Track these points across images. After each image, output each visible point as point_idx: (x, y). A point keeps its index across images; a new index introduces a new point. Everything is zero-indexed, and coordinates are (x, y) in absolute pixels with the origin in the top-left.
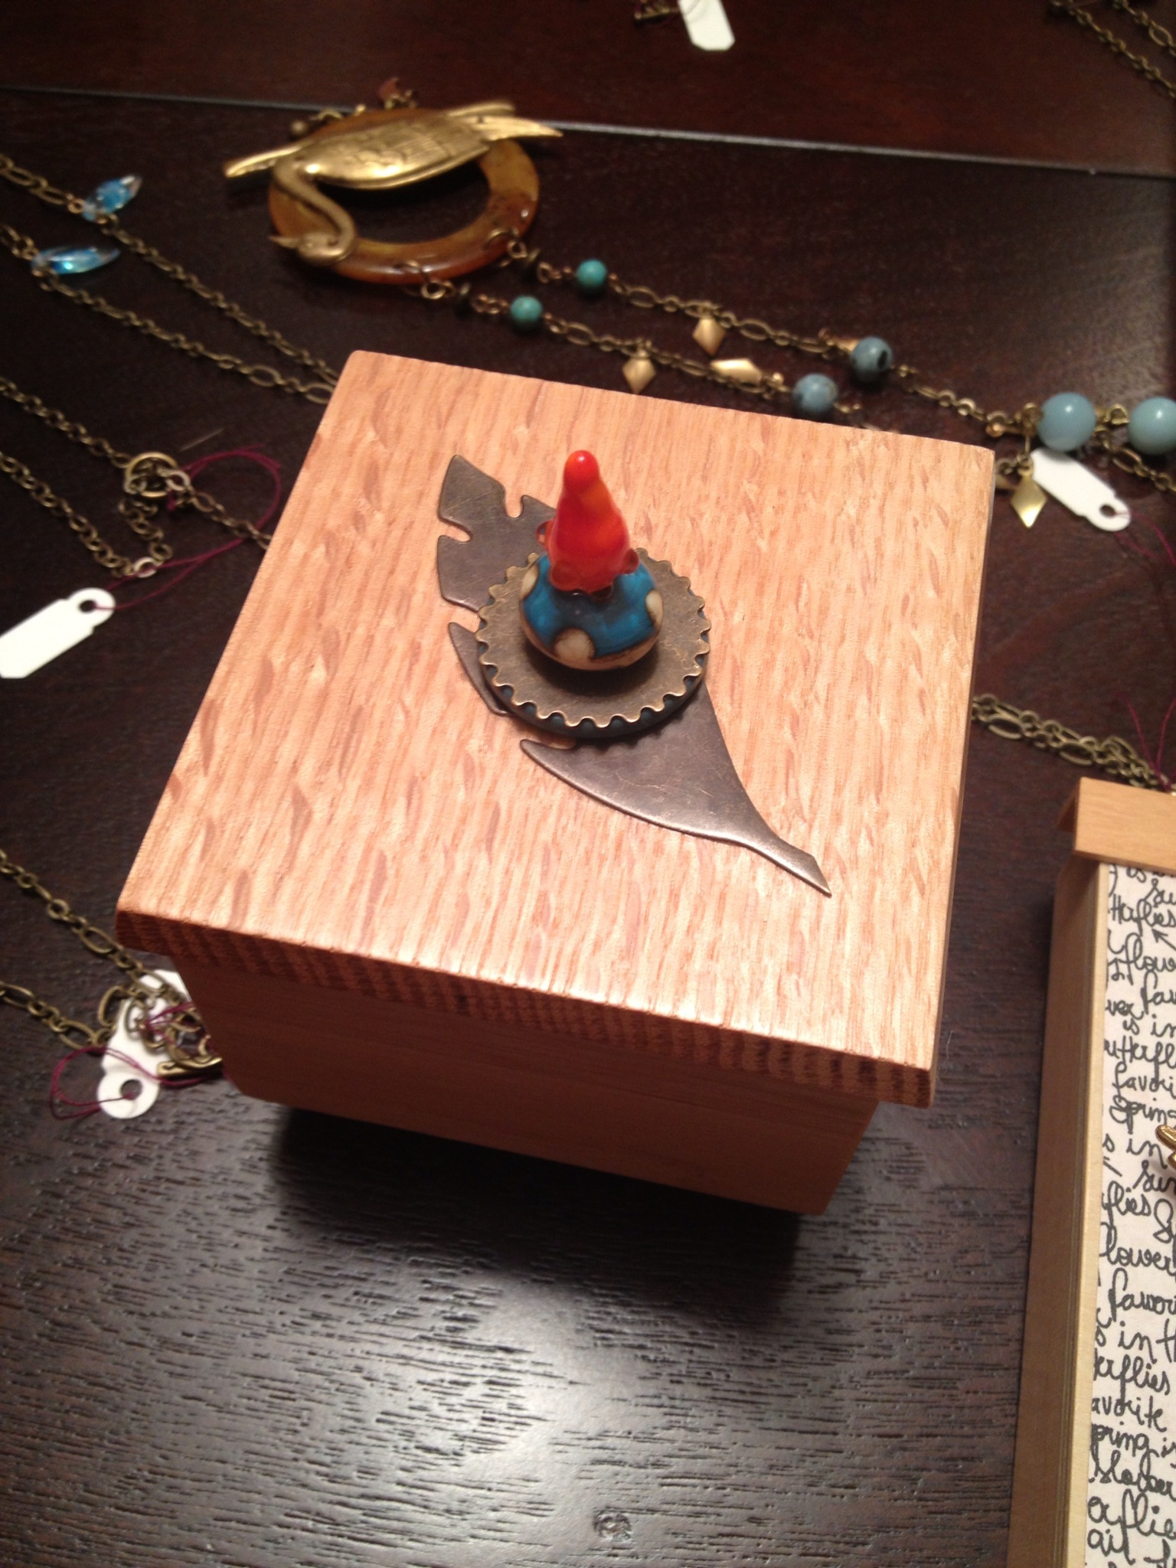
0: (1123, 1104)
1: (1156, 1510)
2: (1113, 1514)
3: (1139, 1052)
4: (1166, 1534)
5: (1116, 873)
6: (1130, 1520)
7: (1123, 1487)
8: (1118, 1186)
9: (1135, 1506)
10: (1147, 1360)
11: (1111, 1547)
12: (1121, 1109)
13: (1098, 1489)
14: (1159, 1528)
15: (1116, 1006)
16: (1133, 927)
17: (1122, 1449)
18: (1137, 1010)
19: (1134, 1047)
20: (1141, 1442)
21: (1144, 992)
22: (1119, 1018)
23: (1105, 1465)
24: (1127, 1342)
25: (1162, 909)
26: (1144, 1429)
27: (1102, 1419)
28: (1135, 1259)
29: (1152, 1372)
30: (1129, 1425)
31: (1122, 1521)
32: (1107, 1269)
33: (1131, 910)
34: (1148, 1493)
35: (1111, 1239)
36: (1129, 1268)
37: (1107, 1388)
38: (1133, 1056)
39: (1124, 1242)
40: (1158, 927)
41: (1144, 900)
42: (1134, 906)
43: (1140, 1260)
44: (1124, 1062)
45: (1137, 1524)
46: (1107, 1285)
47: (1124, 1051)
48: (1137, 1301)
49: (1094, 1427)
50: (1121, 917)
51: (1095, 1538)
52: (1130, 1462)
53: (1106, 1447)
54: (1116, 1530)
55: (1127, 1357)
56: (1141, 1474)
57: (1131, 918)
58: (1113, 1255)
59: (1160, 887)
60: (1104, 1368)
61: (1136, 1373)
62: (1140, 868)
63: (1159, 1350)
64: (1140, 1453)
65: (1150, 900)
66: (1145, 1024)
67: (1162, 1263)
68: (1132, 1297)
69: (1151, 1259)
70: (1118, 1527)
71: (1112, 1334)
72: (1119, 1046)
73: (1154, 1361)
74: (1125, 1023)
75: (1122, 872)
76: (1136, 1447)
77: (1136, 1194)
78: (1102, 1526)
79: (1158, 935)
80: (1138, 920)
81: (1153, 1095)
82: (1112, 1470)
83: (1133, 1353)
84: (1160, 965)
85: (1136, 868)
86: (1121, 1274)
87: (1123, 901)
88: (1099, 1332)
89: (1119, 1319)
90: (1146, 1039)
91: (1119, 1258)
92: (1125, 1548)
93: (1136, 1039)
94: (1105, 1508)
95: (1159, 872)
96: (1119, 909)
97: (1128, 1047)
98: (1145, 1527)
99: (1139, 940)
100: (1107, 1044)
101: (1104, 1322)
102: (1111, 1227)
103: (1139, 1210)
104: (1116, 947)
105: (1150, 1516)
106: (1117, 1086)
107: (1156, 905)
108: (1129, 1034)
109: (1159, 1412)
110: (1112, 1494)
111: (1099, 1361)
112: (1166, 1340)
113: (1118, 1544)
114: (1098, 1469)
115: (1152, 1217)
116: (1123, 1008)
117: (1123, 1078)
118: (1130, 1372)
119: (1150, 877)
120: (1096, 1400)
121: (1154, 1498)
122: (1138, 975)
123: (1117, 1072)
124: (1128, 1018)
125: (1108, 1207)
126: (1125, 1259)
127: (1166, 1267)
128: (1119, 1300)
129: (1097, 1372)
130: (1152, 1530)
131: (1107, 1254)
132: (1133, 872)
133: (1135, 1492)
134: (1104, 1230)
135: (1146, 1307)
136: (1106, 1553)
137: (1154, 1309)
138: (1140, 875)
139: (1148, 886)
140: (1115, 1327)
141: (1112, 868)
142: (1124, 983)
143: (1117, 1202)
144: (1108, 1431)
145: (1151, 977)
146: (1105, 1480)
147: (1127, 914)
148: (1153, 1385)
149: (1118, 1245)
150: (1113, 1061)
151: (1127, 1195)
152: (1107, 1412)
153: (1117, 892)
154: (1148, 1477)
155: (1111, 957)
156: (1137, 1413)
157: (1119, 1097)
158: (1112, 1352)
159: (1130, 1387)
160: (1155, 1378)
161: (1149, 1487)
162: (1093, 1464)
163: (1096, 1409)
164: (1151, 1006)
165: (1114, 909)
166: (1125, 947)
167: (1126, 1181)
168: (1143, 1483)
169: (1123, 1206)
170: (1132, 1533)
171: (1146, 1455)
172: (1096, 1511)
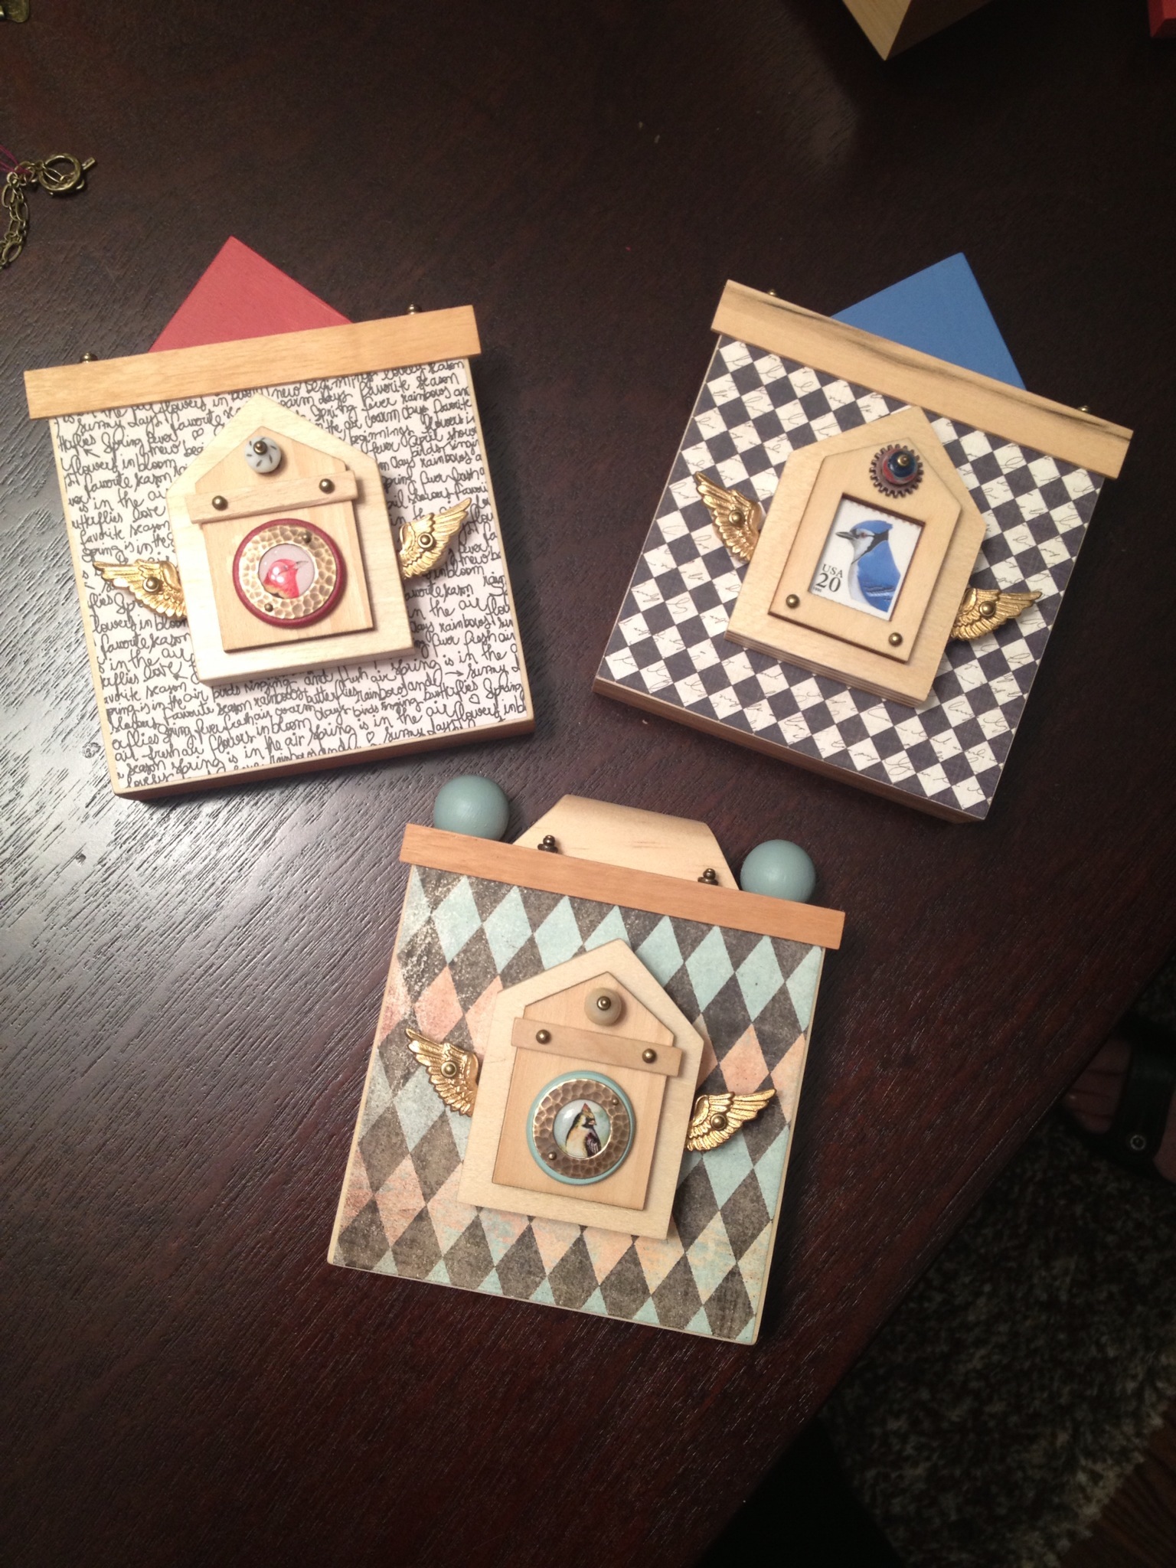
0: (88, 552)
1: (143, 735)
2: (124, 744)
3: (90, 521)
4: (150, 742)
5: (58, 423)
6: (132, 743)
7: (126, 731)
8: (94, 594)
9: (133, 737)
10: (125, 671)
11: (126, 757)
12: (87, 555)
13: (116, 736)
14: (146, 741)
15: (74, 500)
16: (73, 452)
17: (123, 715)
18: (84, 499)
19: (87, 519)
20: (130, 708)
21: (86, 487)
22: (77, 506)
23: (116, 724)
24: (114, 667)
25: (86, 436)
26: (131, 702)
27: (111, 705)
28: (110, 627)
29: (129, 676)
30: (124, 703)
31: (129, 745)
32: (97, 637)
33: (70, 442)
34: (139, 729)
35: (96, 622)
36: (108, 633)
37: (111, 691)
38: (88, 524)
39: (103, 621)
40: (86, 447)
41: (76, 434)
42: (70, 439)
43: (112, 627)
44: (84, 530)
45: (136, 744)
46: (99, 644)
47: (82, 524)
48: (115, 646)
49: (108, 710)
50: (66, 448)
51: (118, 757)
52: (127, 719)
53: (115, 717)
54: (128, 750)
55: (116, 674)
56: (133, 722)
57: (71, 447)
58: (99, 629)
59: (83, 423)
60: (106, 683)
61: (121, 679)
62: (70, 415)
63: (130, 665)
64: (131, 714)
65: (79, 433)
66: (90, 505)
67: (123, 624)
68: (112, 645)
69: (117, 624)
70: (128, 749)
71: (107, 666)
72: (80, 522)
73: (129, 671)
74: (80, 509)
75: (61, 420)
76: (128, 711)
77: (104, 596)
78: (121, 751)
79: (87, 452)
80: (75, 447)
81: (101, 541)
82: (120, 725)
83: (118, 671)
84: (91, 468)
85: (67, 416)
86: (105, 637)
87: (65, 438)
88: (100, 667)
89: (108, 658)
90: (93, 513)
91: (102, 629)
92: (133, 755)
93: (88, 515)
94: (120, 743)
95: (80, 414)
96: (63, 444)
97: (84, 520)
98: (140, 743)
99: (78, 458)
100: (73, 523)
101: (101, 662)
102: (95, 616)
103: (107, 602)
104: (67, 467)
105: (141, 738)
106: (83, 544)
107: (83, 434)
108: (83, 513)
109: (136, 693)
110: (122, 736)
111: (103, 680)
112: (132, 659)
113: (129, 755)
114: (113, 727)
115: (114, 603)
116: (77, 501)
117: (85, 538)
118: (119, 679)
119: (76, 418)
120: (106, 699)
121: (141, 730)
122: (81, 479)
123: (82, 536)
124: (81, 505)
125: (91, 607)
126: (106, 628)
127: (126, 625)
128: (106, 649)
129: (104, 686)
130: (143, 743)
131: (96, 630)
132: (67, 418)
133: (132, 730)
134: (92, 618)
135: (120, 647)
136: (124, 761)
137: (124, 647)
138: (71, 419)
139: (76, 424)
140: (108, 662)
141: (55, 421)
142: (75, 486)
143: (96, 602)
144: (114, 709)
145: (88, 477)
146: (118, 730)
147: (68, 445)
148: (130, 682)
149: (101, 623)
150: (79, 531)
151: (100, 598)
152: (112, 701)
153: (61, 434)
154: (137, 722)
155: (65, 473)
156: (126, 697)
157: (85, 549)
158: (109, 674)
159: (121, 687)
160: (131, 679)
161: (138, 726)
162: (111, 726)
163: (106, 702)
164: (92, 494)
165: (61, 445)
166: (71, 465)
167: (97, 592)
168: (135, 726)
169: (99, 604)
170: (135, 749)
171: (134, 713)
172: (117, 745)
